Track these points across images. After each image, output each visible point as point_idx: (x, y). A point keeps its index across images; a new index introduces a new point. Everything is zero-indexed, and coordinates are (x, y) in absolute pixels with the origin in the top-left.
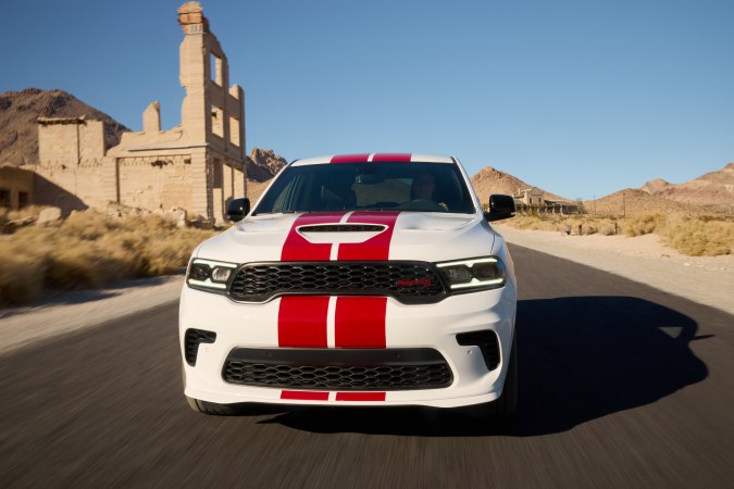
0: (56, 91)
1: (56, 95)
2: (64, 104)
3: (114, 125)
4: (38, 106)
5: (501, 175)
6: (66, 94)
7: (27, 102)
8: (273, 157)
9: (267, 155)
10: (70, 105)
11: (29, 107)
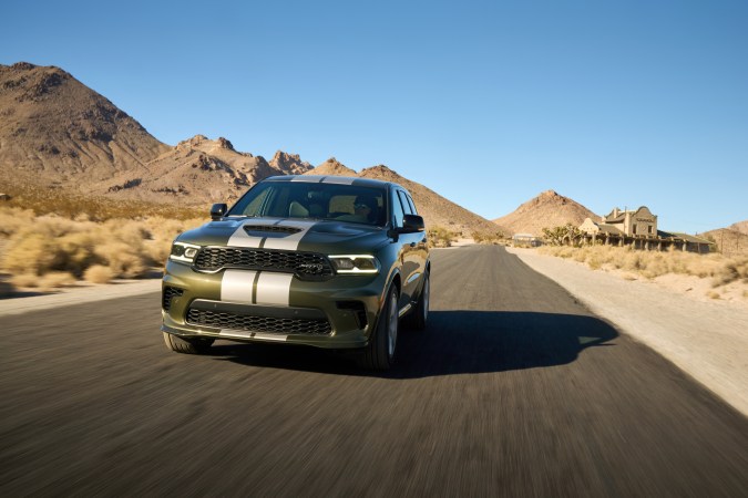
0: (52, 67)
1: (51, 72)
2: (60, 83)
3: (115, 110)
4: (29, 84)
5: (565, 201)
6: (63, 71)
7: (17, 78)
8: (299, 163)
9: (292, 160)
10: (66, 85)
11: (18, 84)
